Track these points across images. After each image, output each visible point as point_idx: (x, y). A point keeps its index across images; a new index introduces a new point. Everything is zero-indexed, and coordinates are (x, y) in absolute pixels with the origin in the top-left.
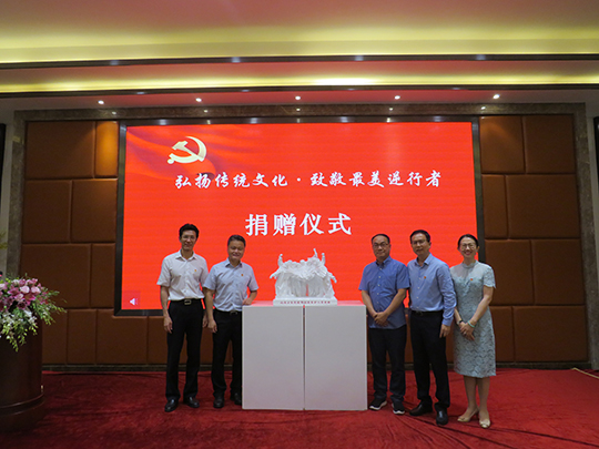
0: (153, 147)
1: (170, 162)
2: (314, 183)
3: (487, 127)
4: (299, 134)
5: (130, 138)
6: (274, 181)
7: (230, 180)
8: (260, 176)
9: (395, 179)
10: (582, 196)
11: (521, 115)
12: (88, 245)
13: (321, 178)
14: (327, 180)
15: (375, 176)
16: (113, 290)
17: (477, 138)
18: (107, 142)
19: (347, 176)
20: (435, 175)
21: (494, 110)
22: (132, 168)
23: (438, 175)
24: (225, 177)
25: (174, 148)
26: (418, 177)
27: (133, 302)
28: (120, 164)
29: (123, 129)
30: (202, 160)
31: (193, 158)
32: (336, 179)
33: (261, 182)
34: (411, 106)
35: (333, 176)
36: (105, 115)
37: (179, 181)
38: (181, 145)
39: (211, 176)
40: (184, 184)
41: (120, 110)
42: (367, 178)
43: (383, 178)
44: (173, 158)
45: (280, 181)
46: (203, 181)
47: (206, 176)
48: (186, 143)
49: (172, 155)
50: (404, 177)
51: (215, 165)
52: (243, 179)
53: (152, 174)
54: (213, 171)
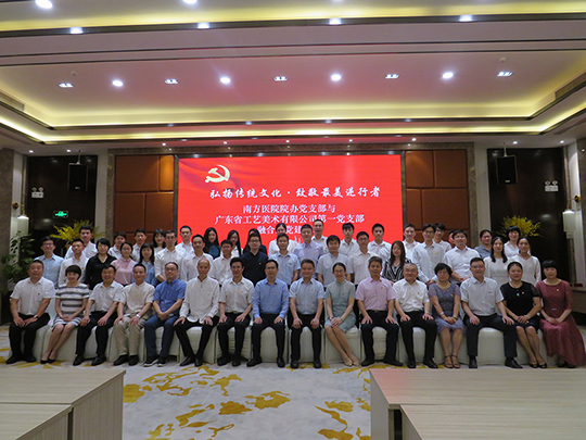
0: (196, 171)
1: (207, 181)
2: (298, 195)
3: (411, 158)
4: (289, 163)
5: (181, 165)
6: (273, 193)
7: (245, 193)
8: (264, 191)
9: (350, 192)
11: (432, 150)
13: (303, 192)
14: (306, 193)
15: (337, 190)
18: (167, 168)
19: (319, 191)
20: (376, 189)
21: (415, 147)
22: (182, 185)
23: (378, 189)
24: (242, 191)
25: (209, 172)
26: (365, 191)
28: (176, 183)
29: (177, 160)
30: (227, 180)
31: (221, 179)
32: (312, 192)
33: (264, 194)
34: (361, 145)
35: (311, 190)
36: (166, 151)
37: (212, 193)
38: (214, 171)
39: (233, 191)
40: (216, 196)
41: (175, 148)
42: (332, 191)
44: (209, 179)
45: (277, 193)
46: (228, 194)
47: (229, 190)
48: (216, 169)
49: (208, 177)
50: (356, 191)
51: (235, 183)
52: (253, 193)
53: (195, 189)
54: (234, 187)
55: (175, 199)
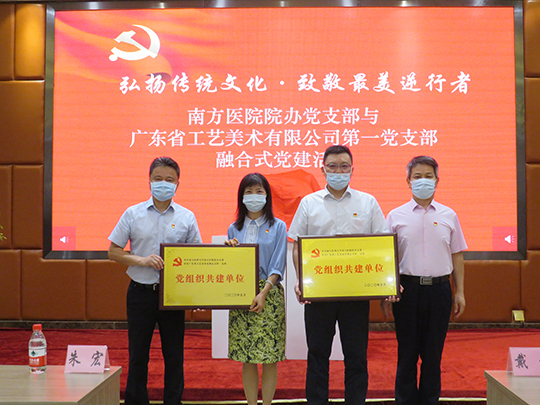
0: (89, 38)
1: (113, 58)
2: (302, 87)
5: (60, 25)
6: (249, 84)
7: (192, 84)
8: (230, 78)
9: (410, 82)
12: (9, 167)
13: (312, 81)
14: (319, 83)
15: (384, 78)
16: (41, 227)
17: (520, 27)
19: (346, 78)
20: (464, 78)
22: (64, 65)
23: (467, 78)
24: (184, 79)
25: (118, 39)
26: (440, 80)
27: (63, 240)
28: (48, 61)
29: (51, 12)
30: (154, 55)
31: (142, 53)
32: (331, 82)
33: (231, 86)
35: (328, 78)
37: (124, 83)
38: (126, 36)
39: (166, 77)
40: (131, 88)
42: (372, 80)
43: (394, 81)
44: (116, 54)
45: (257, 84)
46: (156, 85)
47: (159, 77)
48: (132, 33)
49: (114, 50)
50: (422, 80)
51: (174, 63)
52: (208, 82)
53: (88, 75)
54: (169, 71)
55: (48, 95)
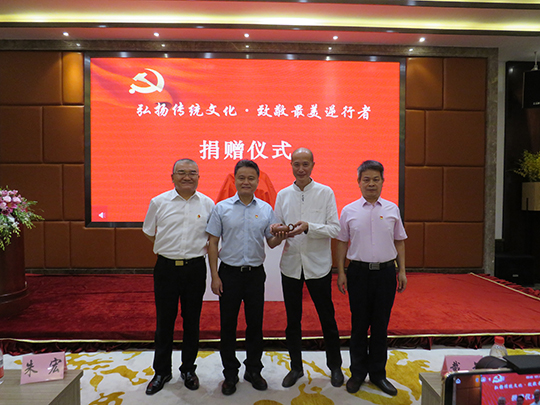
1: (132, 91)
2: (260, 114)
3: (413, 67)
4: (248, 69)
5: (94, 67)
6: (225, 111)
7: (186, 111)
8: (212, 107)
9: (331, 112)
10: (489, 131)
11: (443, 57)
12: (60, 166)
13: (267, 109)
14: (271, 112)
15: (314, 109)
16: (83, 205)
17: (403, 78)
18: (73, 71)
19: (290, 108)
20: (366, 109)
21: (420, 52)
22: (97, 96)
23: (368, 109)
24: (181, 107)
25: (135, 79)
26: (351, 111)
27: (101, 215)
28: (86, 94)
29: (87, 60)
30: (160, 90)
32: (280, 110)
33: (213, 112)
34: (348, 46)
35: (277, 108)
36: (70, 46)
37: (140, 109)
38: (141, 77)
39: (169, 105)
40: (145, 112)
41: (84, 42)
42: (307, 110)
43: (321, 111)
44: (134, 89)
45: (230, 111)
46: (161, 110)
47: (164, 105)
48: (145, 74)
49: (133, 86)
50: (339, 111)
51: (173, 95)
52: (197, 109)
53: (112, 101)
54: (170, 101)
55: (86, 116)
